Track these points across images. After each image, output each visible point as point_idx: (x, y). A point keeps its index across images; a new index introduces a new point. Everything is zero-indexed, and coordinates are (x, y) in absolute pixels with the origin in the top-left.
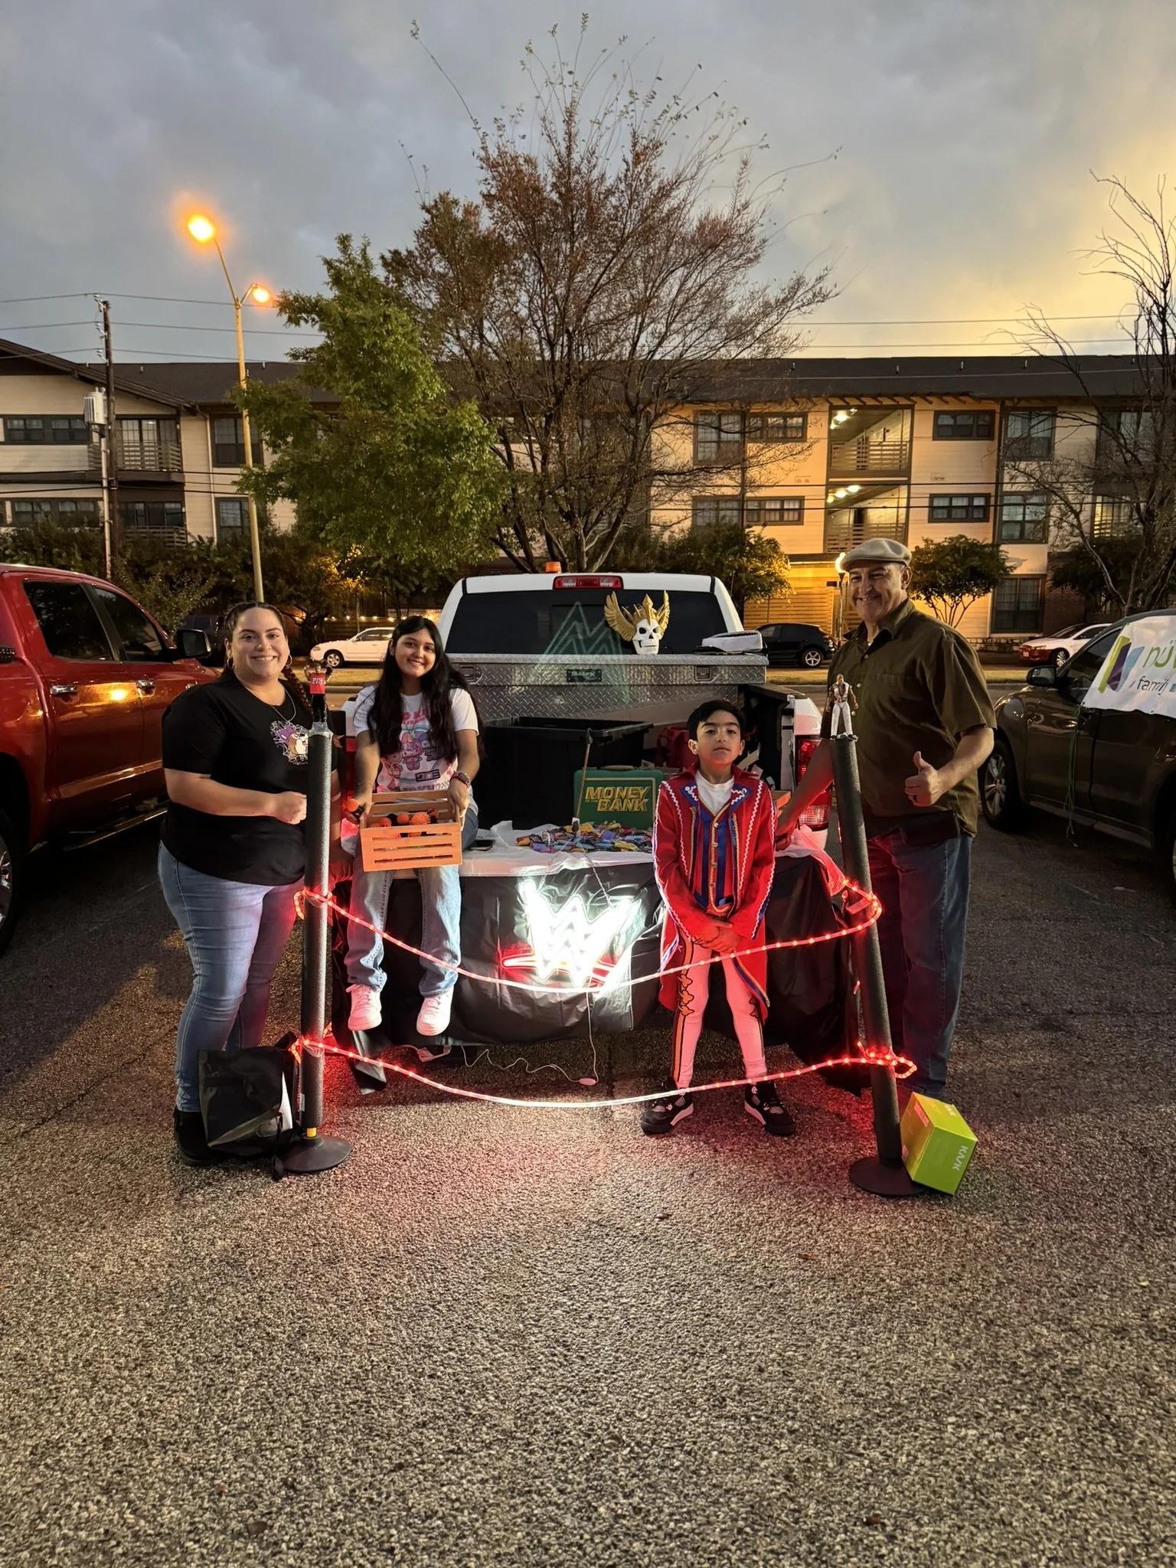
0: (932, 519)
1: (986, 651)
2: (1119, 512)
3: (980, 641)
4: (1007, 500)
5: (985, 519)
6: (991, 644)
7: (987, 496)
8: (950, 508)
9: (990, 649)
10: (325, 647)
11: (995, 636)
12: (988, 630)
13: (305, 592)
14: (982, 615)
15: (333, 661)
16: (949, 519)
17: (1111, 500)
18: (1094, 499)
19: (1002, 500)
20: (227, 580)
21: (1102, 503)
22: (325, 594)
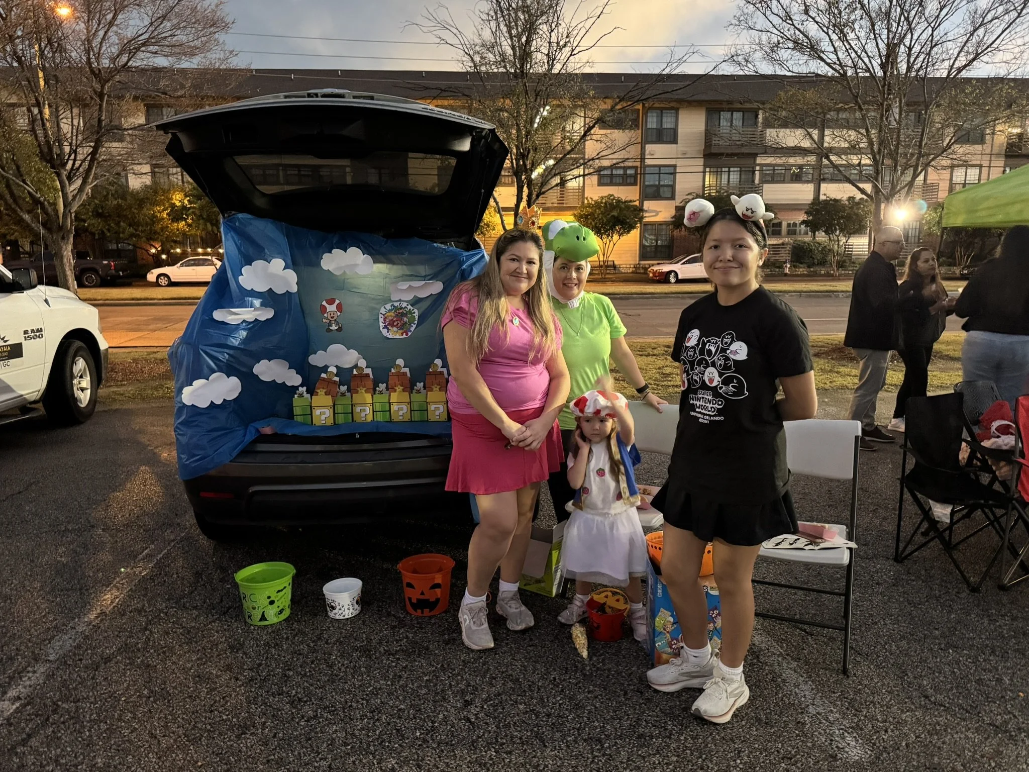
0: (600, 184)
1: (637, 273)
2: (721, 179)
3: (632, 266)
4: (648, 170)
5: (635, 184)
6: (639, 268)
7: (636, 168)
8: (612, 176)
9: (639, 271)
10: (157, 271)
11: (642, 262)
12: (638, 259)
13: (142, 231)
14: (634, 249)
15: (163, 281)
16: (611, 184)
17: (715, 170)
18: (705, 169)
19: (644, 170)
20: (82, 224)
21: (710, 172)
22: (159, 234)
